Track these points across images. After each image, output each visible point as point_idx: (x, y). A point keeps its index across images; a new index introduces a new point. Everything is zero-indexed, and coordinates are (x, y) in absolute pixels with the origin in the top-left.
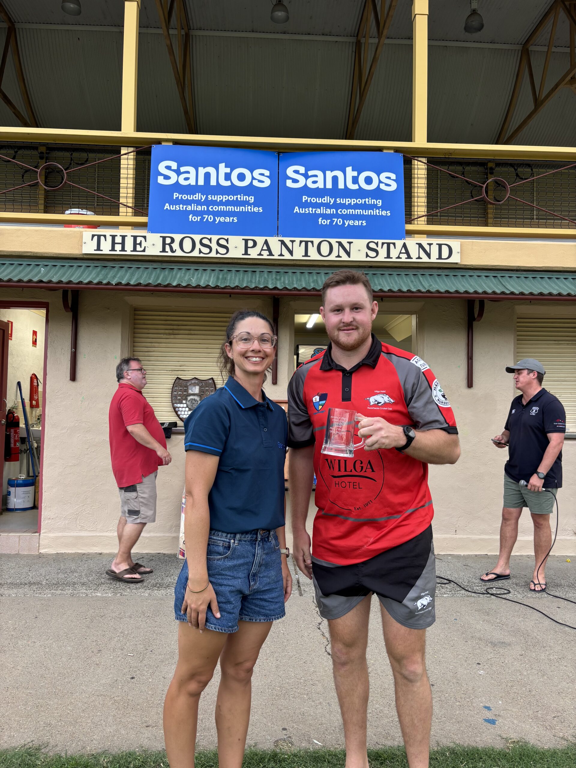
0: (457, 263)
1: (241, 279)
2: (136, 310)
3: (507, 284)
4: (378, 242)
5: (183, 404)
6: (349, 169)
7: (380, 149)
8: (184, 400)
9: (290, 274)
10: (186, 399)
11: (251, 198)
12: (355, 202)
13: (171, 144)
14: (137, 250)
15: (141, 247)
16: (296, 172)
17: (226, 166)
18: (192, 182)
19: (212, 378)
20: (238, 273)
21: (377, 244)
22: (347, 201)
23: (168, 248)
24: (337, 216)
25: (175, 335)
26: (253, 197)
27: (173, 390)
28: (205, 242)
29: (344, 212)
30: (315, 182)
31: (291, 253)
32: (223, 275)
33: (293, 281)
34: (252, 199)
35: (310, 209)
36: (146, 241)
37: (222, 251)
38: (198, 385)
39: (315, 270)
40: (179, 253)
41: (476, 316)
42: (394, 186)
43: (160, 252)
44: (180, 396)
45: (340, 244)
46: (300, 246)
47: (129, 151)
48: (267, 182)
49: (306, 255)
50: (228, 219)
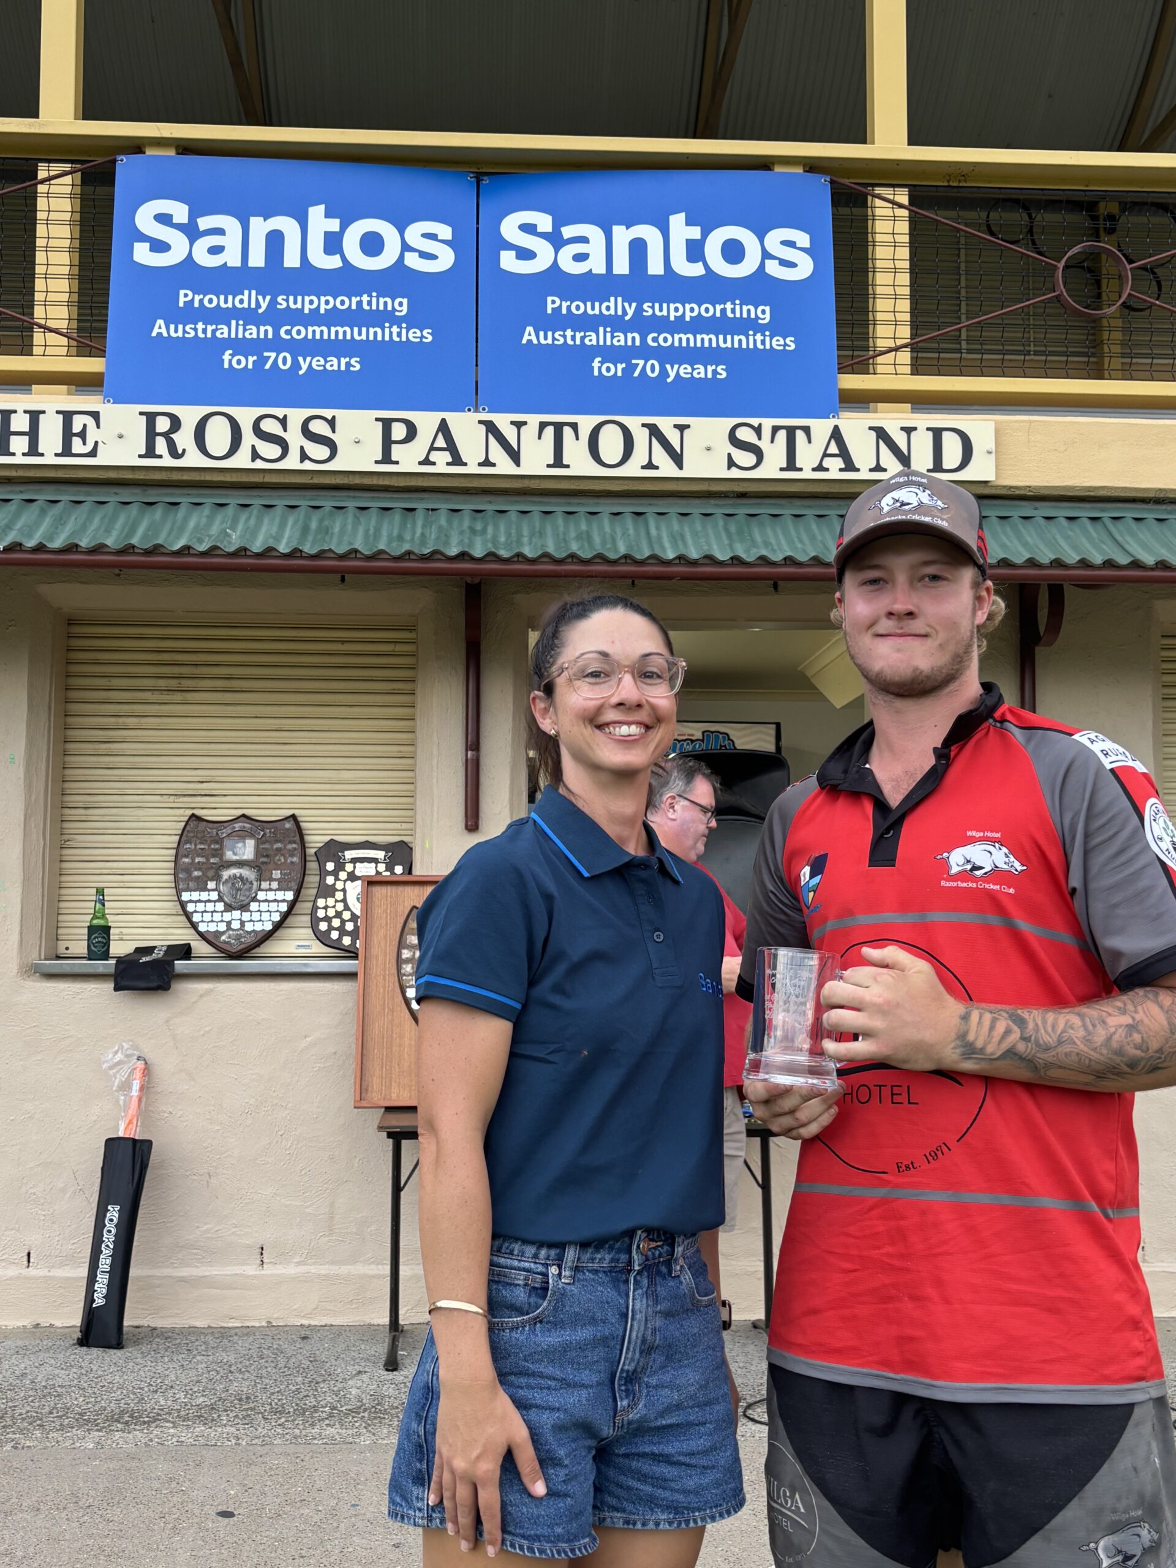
0: (986, 482)
1: (371, 531)
2: (71, 622)
3: (1129, 539)
4: (760, 425)
5: (209, 890)
6: (677, 221)
7: (764, 164)
8: (211, 880)
9: (513, 516)
10: (217, 878)
11: (401, 304)
12: (695, 314)
13: (172, 152)
14: (74, 451)
15: (84, 444)
16: (529, 229)
17: (328, 215)
18: (232, 258)
19: (293, 816)
20: (363, 517)
21: (758, 431)
22: (672, 311)
23: (161, 446)
24: (645, 352)
25: (184, 694)
26: (405, 301)
27: (180, 854)
28: (270, 426)
29: (665, 340)
30: (580, 258)
31: (515, 456)
32: (321, 521)
33: (520, 535)
34: (402, 306)
35: (569, 333)
36: (98, 427)
37: (319, 452)
38: (252, 835)
39: (583, 504)
40: (194, 459)
41: (1042, 629)
42: (805, 268)
43: (140, 456)
44: (200, 869)
45: (654, 431)
46: (540, 438)
47: (52, 173)
48: (446, 259)
49: (558, 462)
50: (335, 361)
